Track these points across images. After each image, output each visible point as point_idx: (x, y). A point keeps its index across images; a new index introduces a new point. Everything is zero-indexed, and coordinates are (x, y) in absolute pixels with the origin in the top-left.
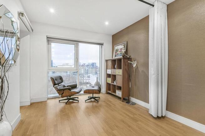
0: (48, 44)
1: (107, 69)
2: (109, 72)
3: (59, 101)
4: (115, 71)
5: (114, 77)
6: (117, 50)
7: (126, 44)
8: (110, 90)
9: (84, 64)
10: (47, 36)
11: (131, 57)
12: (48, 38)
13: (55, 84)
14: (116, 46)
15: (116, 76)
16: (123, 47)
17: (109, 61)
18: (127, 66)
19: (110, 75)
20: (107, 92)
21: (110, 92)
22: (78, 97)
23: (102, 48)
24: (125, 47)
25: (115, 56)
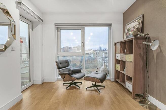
0: (58, 31)
1: (116, 53)
2: (118, 57)
3: (64, 84)
4: (125, 55)
5: (123, 64)
6: (129, 30)
7: (141, 18)
8: (118, 78)
9: (105, 49)
10: (55, 24)
11: (148, 36)
12: (56, 25)
13: (59, 68)
14: (127, 25)
15: (126, 63)
16: (137, 23)
17: (118, 44)
18: (141, 50)
19: (119, 60)
20: (115, 80)
21: (119, 81)
22: (82, 83)
23: (110, 30)
24: (139, 23)
25: (127, 37)
